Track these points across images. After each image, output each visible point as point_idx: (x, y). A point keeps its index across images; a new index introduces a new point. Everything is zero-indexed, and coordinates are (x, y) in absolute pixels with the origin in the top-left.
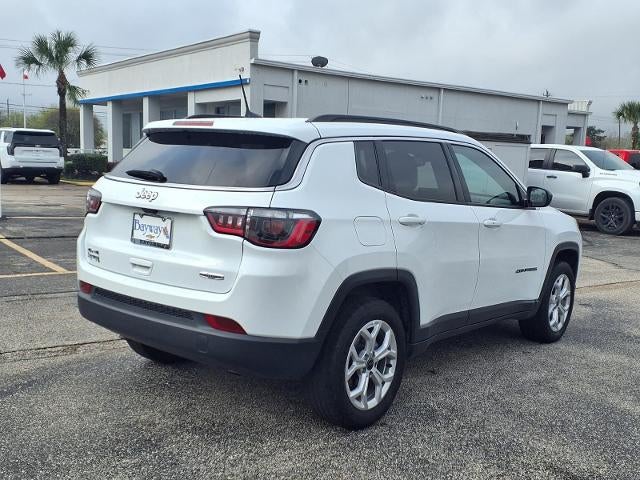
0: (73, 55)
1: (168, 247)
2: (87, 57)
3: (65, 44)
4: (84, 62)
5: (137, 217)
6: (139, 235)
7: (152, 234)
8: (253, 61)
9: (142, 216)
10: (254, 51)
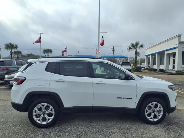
0: (139, 46)
2: (142, 46)
3: (137, 44)
4: (141, 47)
8: (179, 42)
10: (179, 39)
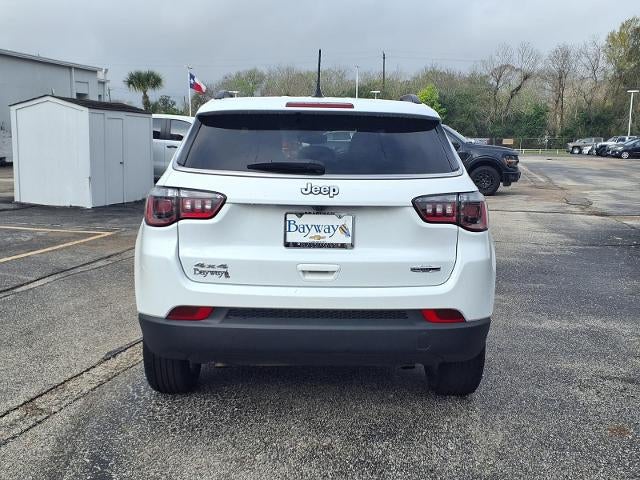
1: (350, 246)
5: (292, 217)
6: (297, 237)
9: (300, 215)
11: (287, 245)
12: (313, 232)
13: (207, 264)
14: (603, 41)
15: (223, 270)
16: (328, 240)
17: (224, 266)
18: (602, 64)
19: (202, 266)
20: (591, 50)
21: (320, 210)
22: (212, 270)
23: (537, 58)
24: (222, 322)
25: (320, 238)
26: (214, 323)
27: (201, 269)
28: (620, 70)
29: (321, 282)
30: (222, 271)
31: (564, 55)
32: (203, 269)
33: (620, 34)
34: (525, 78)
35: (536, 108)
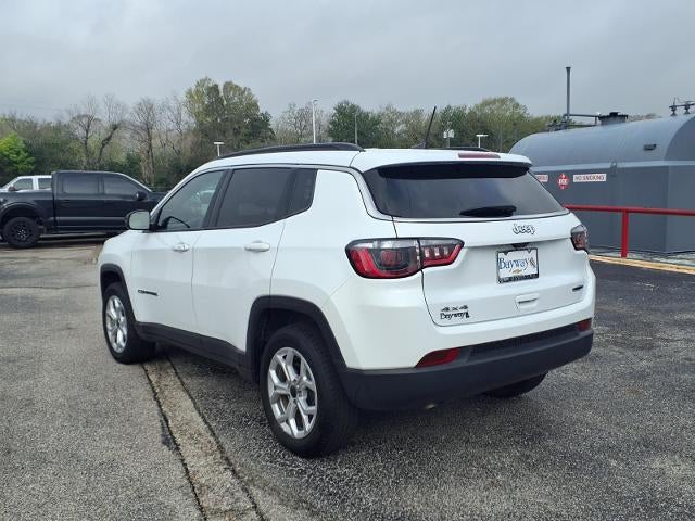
1: (537, 276)
5: (501, 255)
6: (506, 273)
7: (520, 268)
9: (506, 253)
11: (501, 281)
12: (515, 268)
13: (450, 307)
14: (182, 97)
15: (463, 311)
16: (524, 273)
17: (466, 307)
18: (185, 117)
19: (447, 309)
20: (172, 104)
21: (517, 247)
22: (456, 312)
23: (124, 109)
24: (469, 360)
25: (519, 271)
26: (463, 362)
27: (447, 313)
28: (201, 124)
29: (528, 310)
30: (464, 313)
31: (147, 108)
32: (448, 313)
33: (197, 91)
34: (114, 129)
35: (129, 157)
